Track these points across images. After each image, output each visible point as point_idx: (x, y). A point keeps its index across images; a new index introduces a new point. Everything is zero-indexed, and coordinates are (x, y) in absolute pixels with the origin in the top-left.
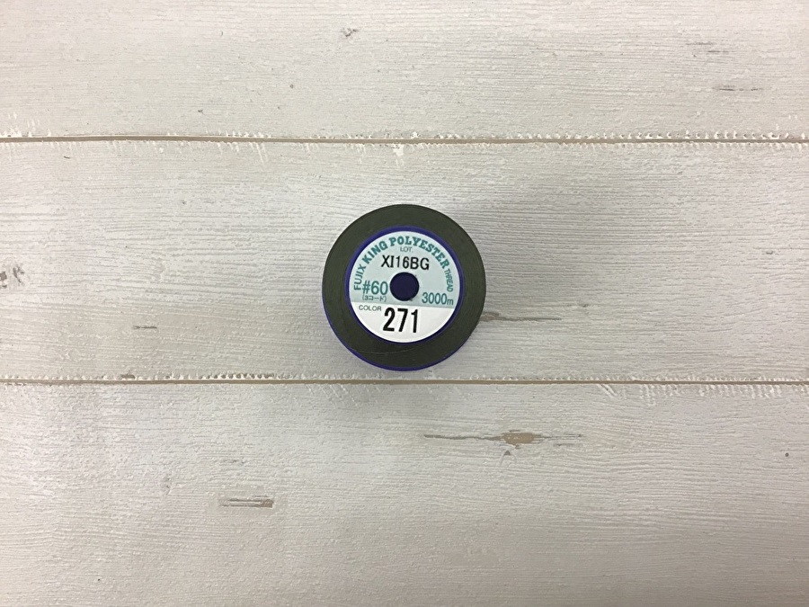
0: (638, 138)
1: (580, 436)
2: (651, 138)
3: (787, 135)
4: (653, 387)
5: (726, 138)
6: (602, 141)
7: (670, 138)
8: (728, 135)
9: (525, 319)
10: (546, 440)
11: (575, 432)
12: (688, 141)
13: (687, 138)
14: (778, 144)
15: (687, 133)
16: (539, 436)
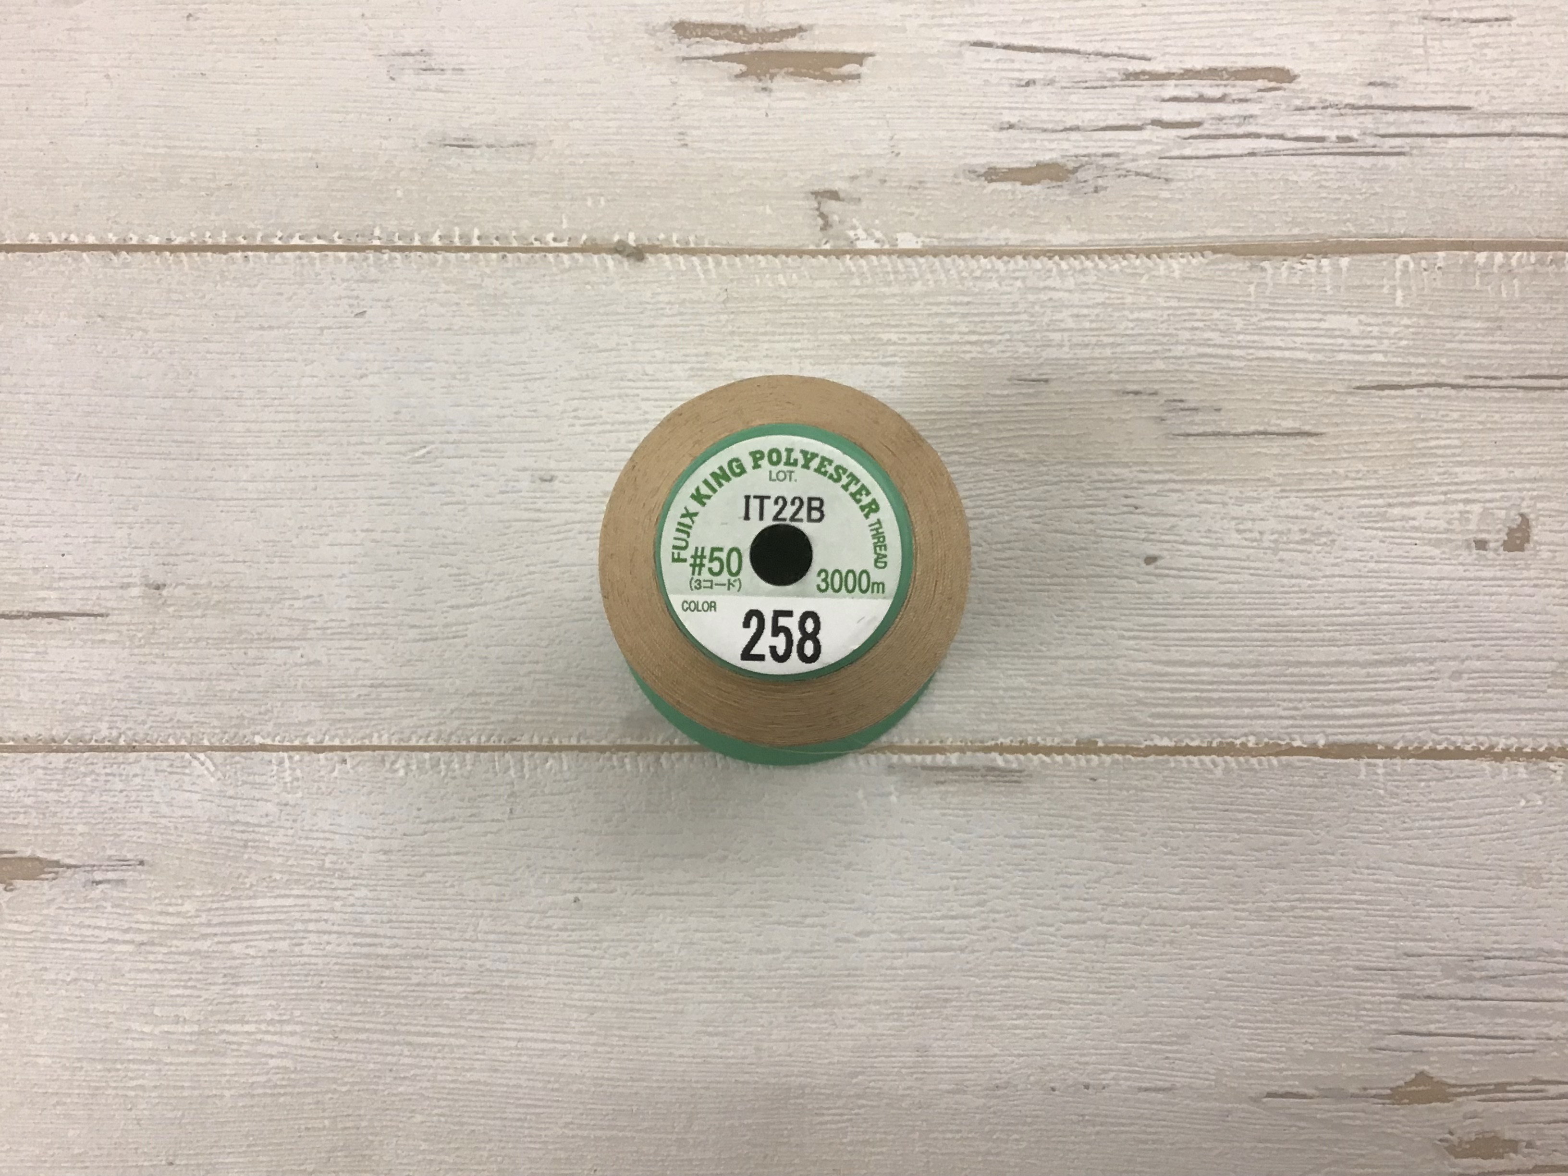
0: (277, 242)
1: (142, 863)
2: (302, 243)
3: (584, 237)
4: (297, 757)
5: (457, 242)
6: (203, 248)
7: (339, 242)
8: (461, 237)
9: (36, 615)
10: (69, 872)
11: (129, 856)
12: (378, 249)
13: (377, 242)
14: (565, 257)
15: (377, 232)
16: (57, 864)
